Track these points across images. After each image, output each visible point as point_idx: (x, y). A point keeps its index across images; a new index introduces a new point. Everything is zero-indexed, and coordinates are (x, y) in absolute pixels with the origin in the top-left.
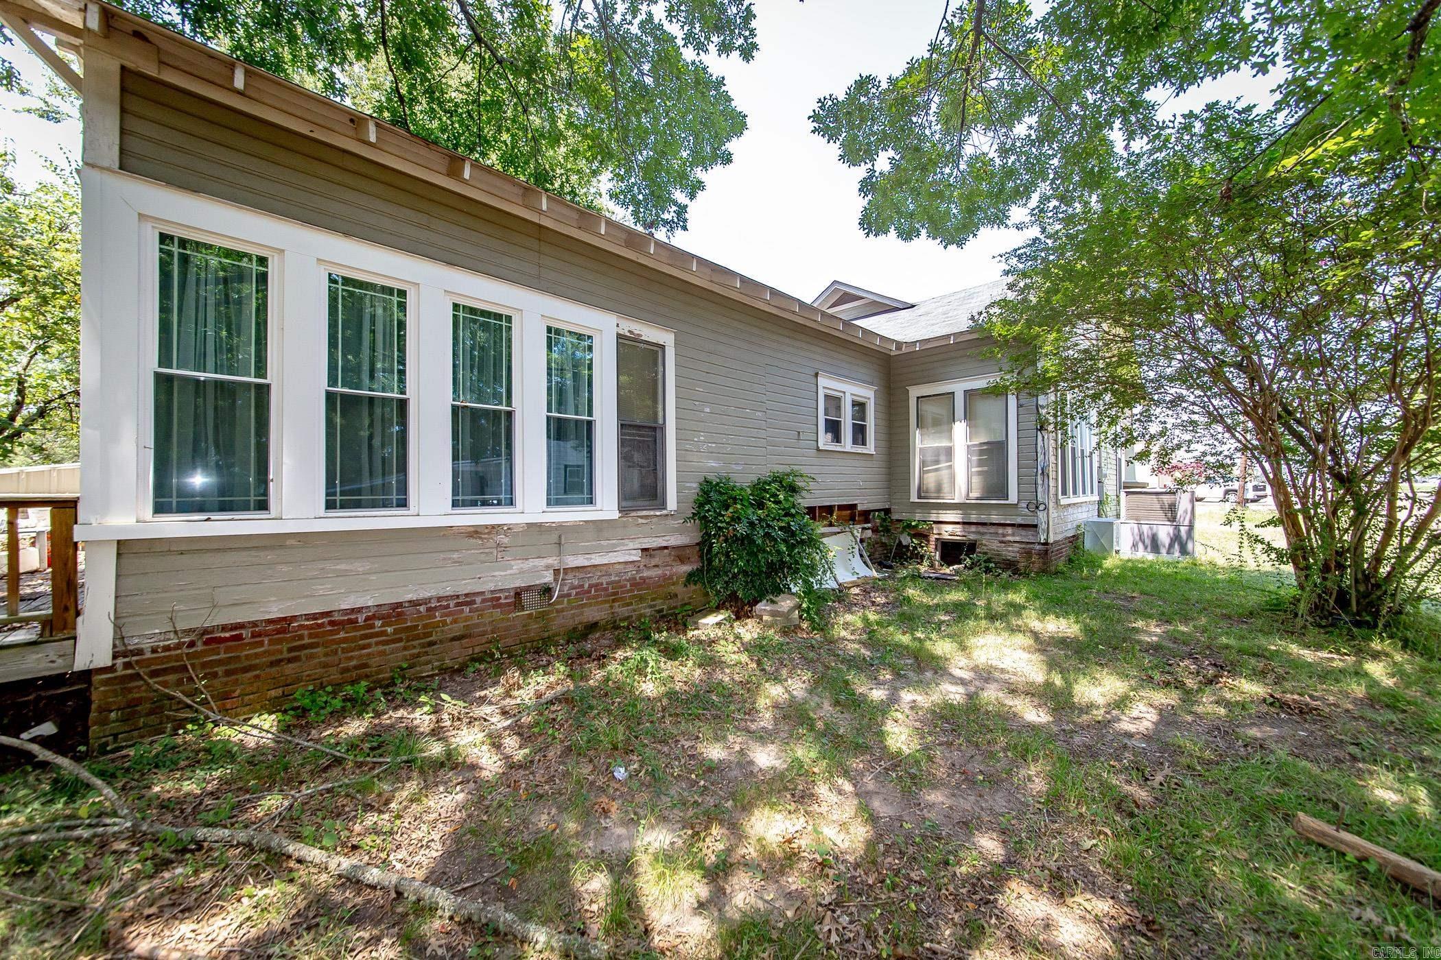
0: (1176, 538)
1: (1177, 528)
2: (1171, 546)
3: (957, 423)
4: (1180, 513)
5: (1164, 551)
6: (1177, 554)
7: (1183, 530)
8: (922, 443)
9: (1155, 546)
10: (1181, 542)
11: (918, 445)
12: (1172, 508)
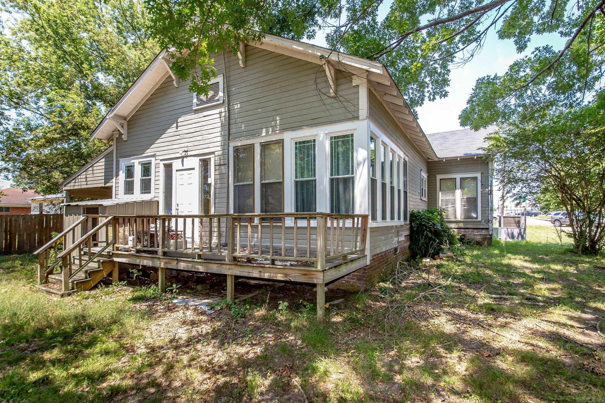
0: (520, 234)
1: (520, 230)
2: (518, 236)
3: (457, 190)
4: (521, 224)
5: (516, 239)
6: (520, 239)
7: (522, 230)
8: (441, 197)
9: (513, 237)
10: (522, 235)
11: (440, 198)
12: (519, 222)
